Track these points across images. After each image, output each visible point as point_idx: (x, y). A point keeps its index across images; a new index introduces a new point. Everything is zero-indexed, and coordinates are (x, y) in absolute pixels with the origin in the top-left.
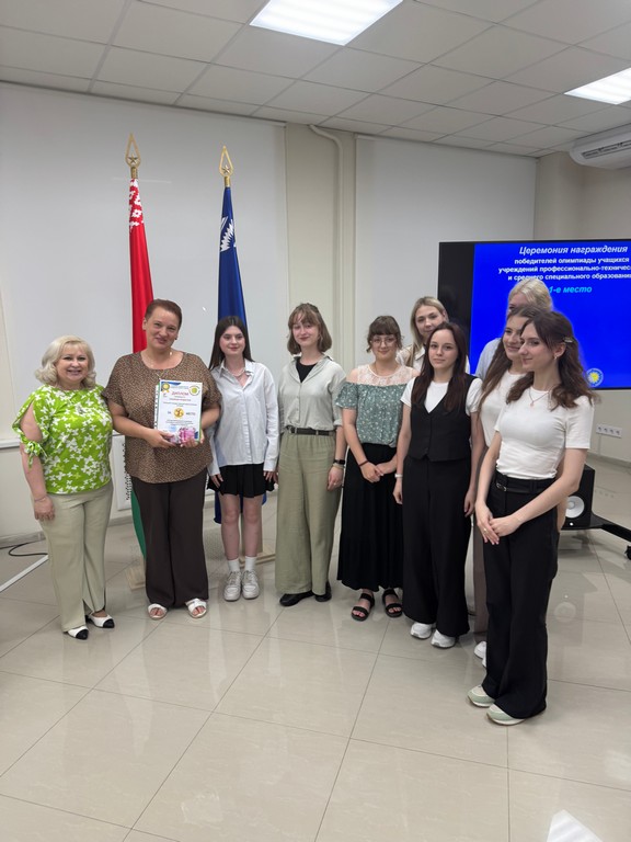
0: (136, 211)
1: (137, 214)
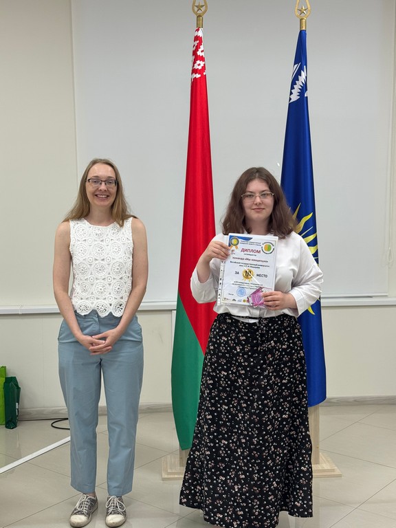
0: (198, 62)
1: (199, 65)
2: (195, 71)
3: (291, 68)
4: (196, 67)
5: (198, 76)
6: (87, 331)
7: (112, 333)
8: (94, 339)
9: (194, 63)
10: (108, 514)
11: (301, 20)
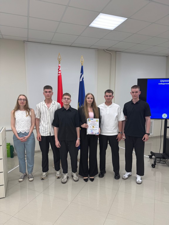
1: (60, 72)
2: (59, 74)
3: (80, 74)
4: (59, 73)
5: (60, 75)
6: (20, 136)
7: (26, 137)
8: (22, 138)
9: (59, 72)
10: (29, 178)
11: (82, 63)
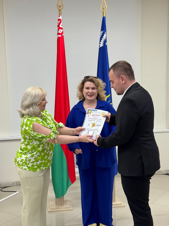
0: (60, 30)
5: (60, 36)
11: (103, 12)
